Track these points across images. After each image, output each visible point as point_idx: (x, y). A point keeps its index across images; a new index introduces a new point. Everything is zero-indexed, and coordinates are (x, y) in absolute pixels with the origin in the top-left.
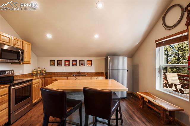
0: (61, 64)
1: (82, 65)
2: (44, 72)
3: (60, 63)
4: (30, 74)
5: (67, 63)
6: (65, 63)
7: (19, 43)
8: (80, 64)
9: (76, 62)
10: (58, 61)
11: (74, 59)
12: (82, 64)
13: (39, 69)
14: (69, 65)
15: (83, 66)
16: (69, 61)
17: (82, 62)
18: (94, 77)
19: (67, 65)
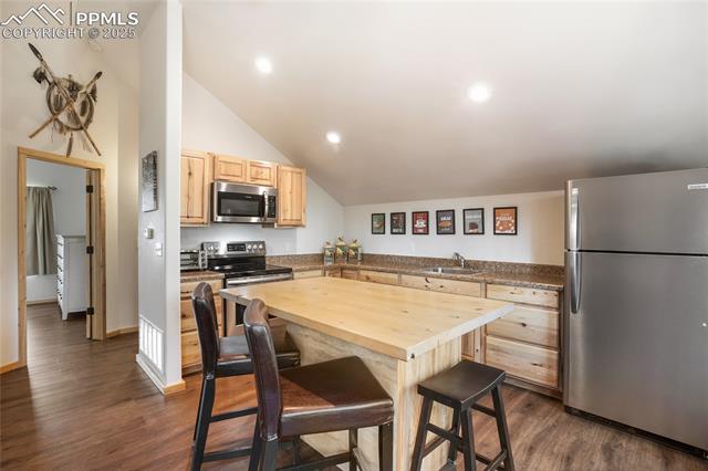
0: (400, 225)
1: (475, 229)
2: (353, 253)
3: (398, 224)
4: (317, 255)
5: (421, 224)
6: (414, 223)
7: (266, 172)
8: (467, 227)
9: (449, 219)
10: (392, 214)
11: (445, 205)
12: (473, 226)
13: (340, 243)
14: (426, 232)
15: (477, 233)
16: (426, 215)
17: (476, 217)
18: (500, 284)
19: (421, 231)
